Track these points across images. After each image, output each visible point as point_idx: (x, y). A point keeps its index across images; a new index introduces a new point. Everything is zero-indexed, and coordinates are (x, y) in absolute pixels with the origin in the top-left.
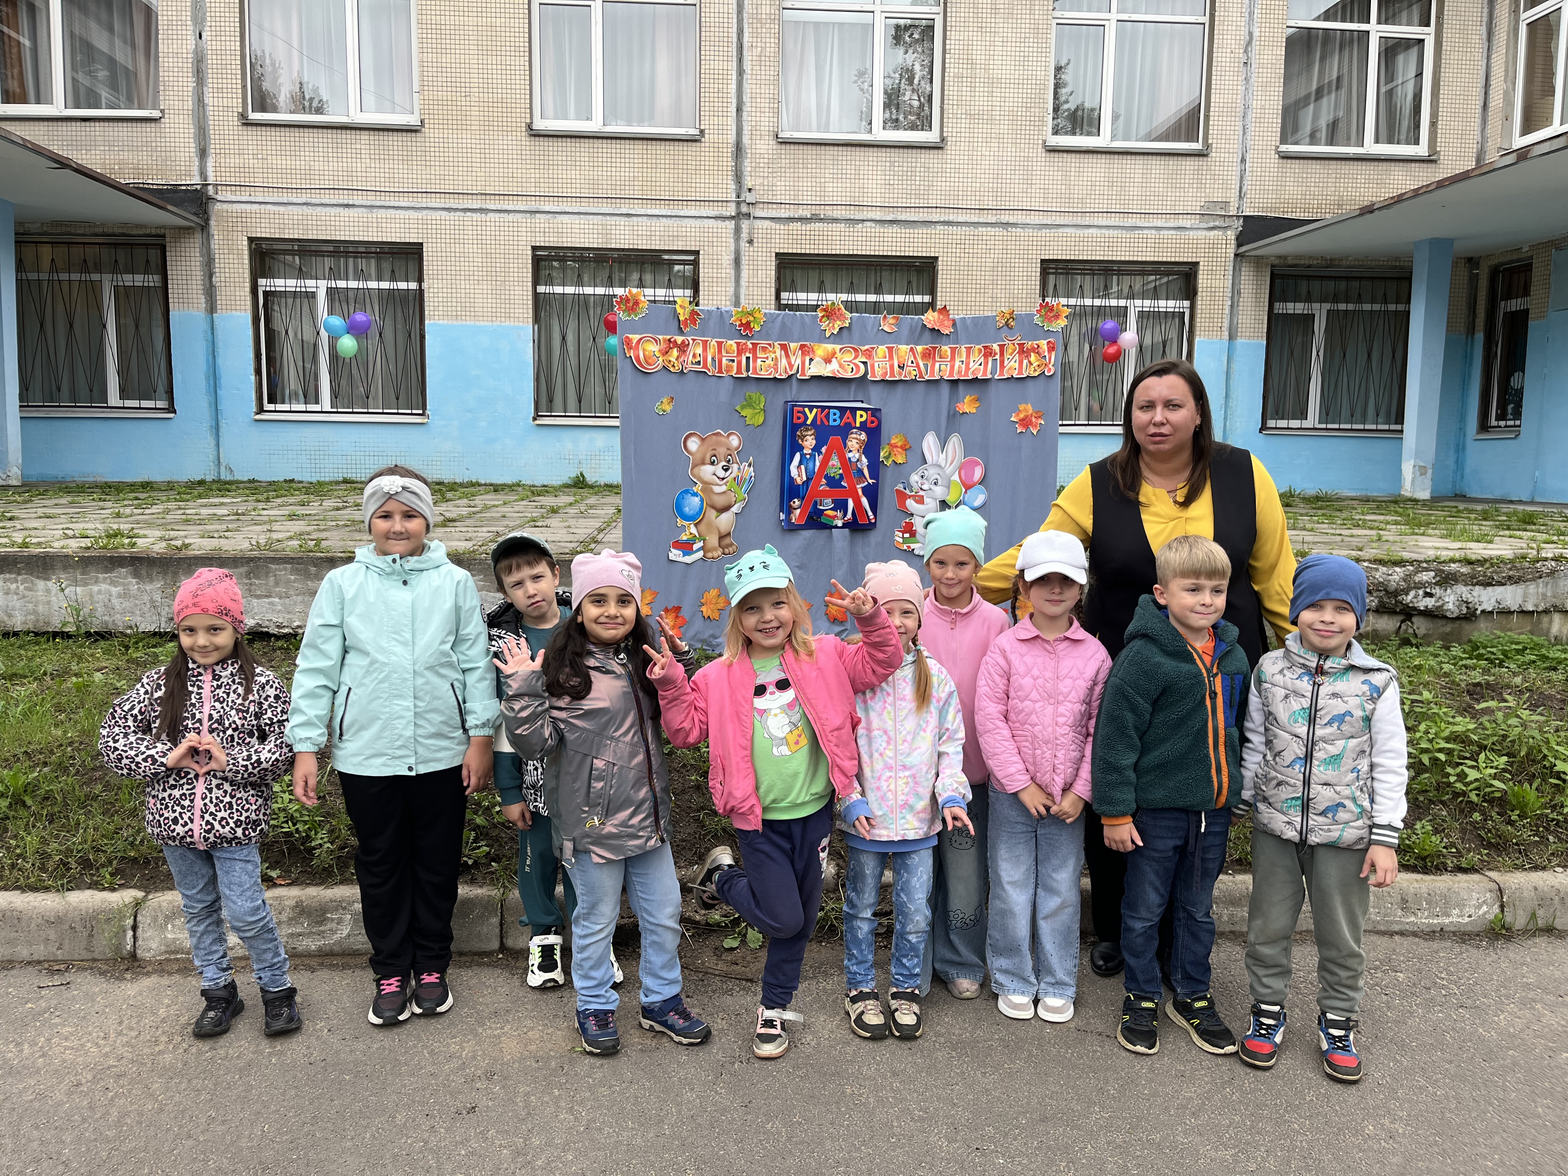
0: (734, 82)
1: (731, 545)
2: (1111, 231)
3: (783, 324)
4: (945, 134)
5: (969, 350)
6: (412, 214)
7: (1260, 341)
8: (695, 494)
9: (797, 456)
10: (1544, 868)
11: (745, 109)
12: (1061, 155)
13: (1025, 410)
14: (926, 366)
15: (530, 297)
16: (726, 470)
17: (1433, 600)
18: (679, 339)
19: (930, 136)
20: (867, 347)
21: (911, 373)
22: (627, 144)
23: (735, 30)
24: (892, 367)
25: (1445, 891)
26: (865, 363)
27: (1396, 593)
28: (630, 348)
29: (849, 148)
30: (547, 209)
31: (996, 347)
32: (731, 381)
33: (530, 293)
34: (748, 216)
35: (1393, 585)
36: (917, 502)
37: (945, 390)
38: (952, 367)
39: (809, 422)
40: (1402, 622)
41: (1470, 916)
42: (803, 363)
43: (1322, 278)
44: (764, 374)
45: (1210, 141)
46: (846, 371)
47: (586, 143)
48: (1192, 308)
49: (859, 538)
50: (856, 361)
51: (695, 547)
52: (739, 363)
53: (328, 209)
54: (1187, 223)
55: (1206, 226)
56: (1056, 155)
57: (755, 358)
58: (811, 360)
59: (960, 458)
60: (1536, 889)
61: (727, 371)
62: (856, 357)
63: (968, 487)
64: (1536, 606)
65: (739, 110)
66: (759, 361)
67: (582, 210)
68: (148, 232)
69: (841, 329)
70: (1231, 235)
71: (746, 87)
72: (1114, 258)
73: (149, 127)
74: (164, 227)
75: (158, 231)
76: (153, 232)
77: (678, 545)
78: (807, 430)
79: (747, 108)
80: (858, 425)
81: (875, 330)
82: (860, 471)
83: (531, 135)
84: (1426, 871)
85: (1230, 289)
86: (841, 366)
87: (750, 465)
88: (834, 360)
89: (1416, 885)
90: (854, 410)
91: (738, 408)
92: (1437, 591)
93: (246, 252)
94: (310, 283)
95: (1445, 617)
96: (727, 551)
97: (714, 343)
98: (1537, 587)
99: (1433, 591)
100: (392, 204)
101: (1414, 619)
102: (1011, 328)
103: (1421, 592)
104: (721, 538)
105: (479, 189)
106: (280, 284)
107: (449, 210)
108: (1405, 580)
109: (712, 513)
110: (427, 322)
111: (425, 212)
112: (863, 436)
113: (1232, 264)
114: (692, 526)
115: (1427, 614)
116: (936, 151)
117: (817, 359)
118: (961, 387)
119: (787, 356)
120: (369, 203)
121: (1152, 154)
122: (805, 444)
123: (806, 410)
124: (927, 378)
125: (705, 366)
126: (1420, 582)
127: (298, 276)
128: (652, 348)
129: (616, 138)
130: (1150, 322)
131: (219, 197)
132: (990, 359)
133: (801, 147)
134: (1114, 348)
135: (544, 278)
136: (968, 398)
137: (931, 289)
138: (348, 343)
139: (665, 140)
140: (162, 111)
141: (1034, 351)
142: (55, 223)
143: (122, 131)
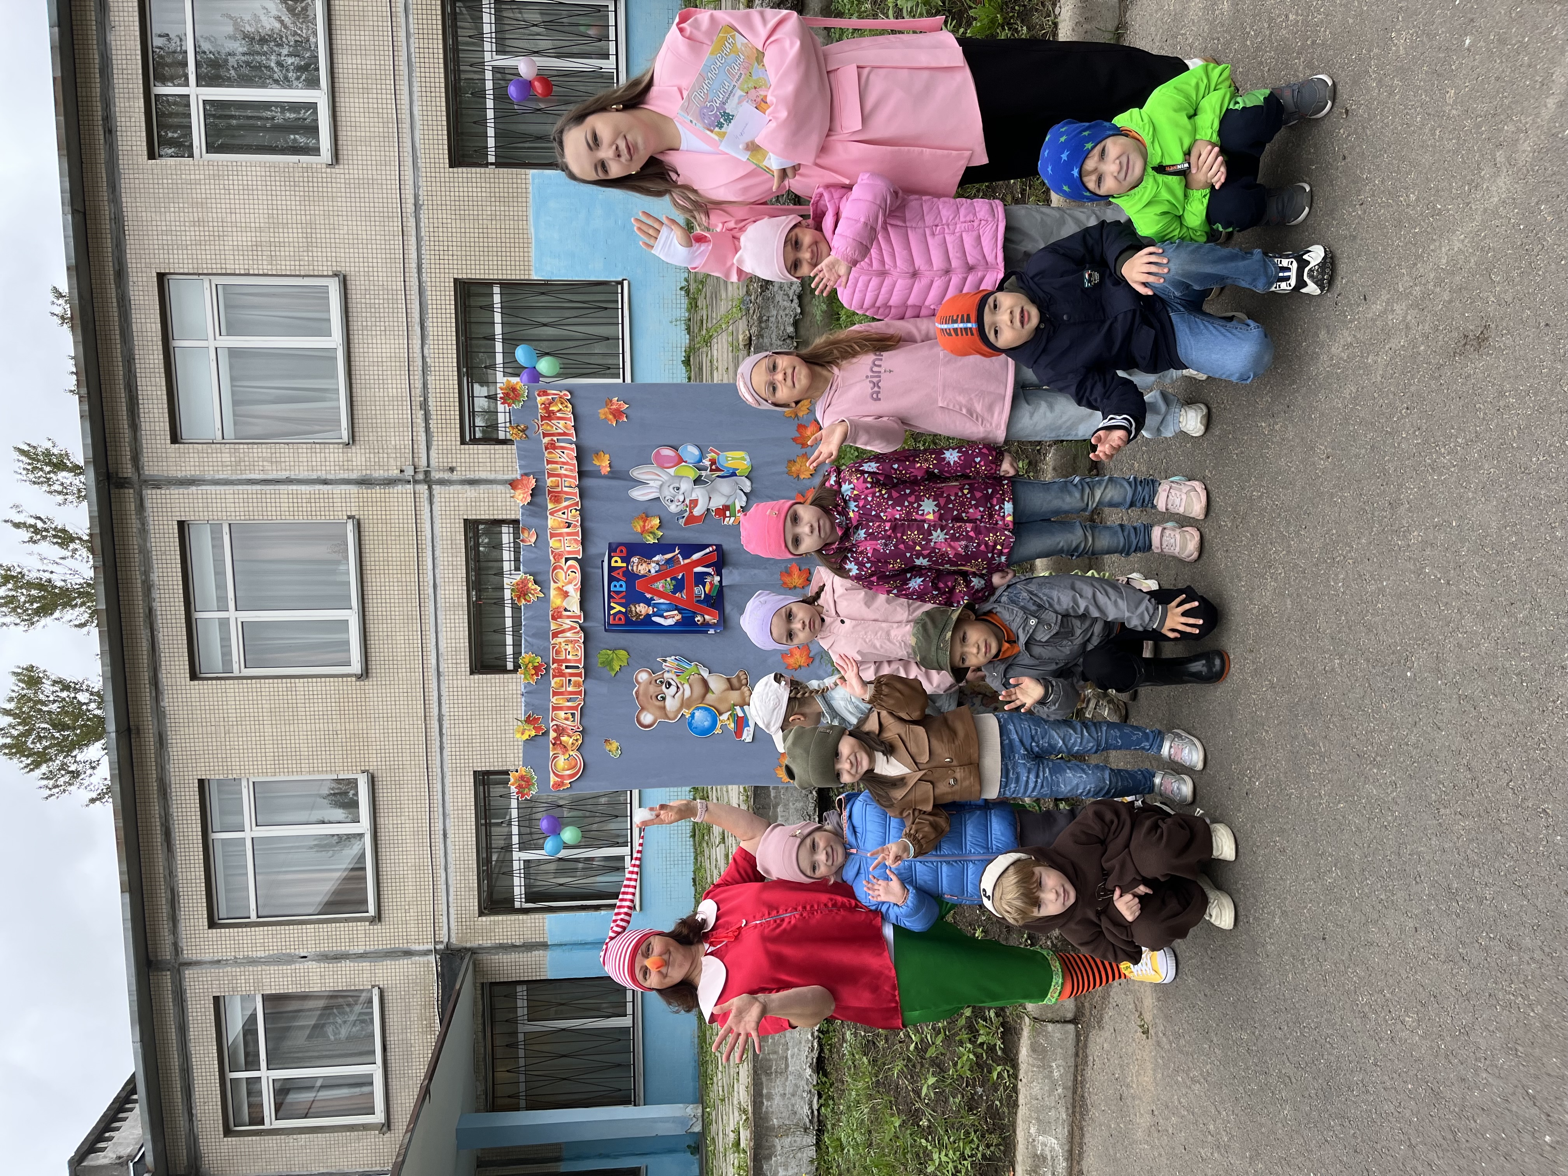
0: (299, 487)
1: (738, 677)
2: (415, 89)
3: (534, 635)
4: (330, 273)
5: (549, 462)
6: (448, 780)
8: (693, 715)
9: (656, 619)
11: (324, 477)
12: (340, 147)
13: (605, 414)
14: (567, 499)
16: (670, 685)
18: (552, 735)
19: (334, 288)
20: (551, 558)
21: (574, 516)
22: (368, 589)
23: (249, 487)
24: (569, 534)
26: (567, 560)
28: (562, 784)
29: (353, 372)
30: (434, 661)
31: (546, 440)
32: (588, 681)
36: (696, 506)
37: (589, 482)
38: (566, 476)
39: (624, 610)
42: (569, 617)
44: (581, 653)
46: (575, 578)
47: (371, 627)
49: (733, 558)
50: (565, 568)
51: (741, 714)
52: (572, 675)
53: (449, 851)
56: (340, 152)
57: (566, 660)
58: (566, 610)
59: (654, 468)
61: (579, 686)
62: (562, 568)
63: (681, 460)
65: (325, 482)
66: (568, 657)
67: (433, 630)
68: (479, 996)
69: (536, 582)
71: (304, 475)
72: (443, 85)
73: (388, 997)
74: (475, 984)
75: (479, 988)
76: (479, 992)
77: (739, 732)
78: (631, 611)
79: (323, 476)
80: (624, 565)
81: (535, 550)
82: (668, 561)
83: (367, 677)
86: (570, 582)
87: (665, 661)
88: (565, 589)
90: (611, 569)
91: (613, 674)
93: (492, 918)
94: (516, 865)
96: (744, 682)
97: (554, 700)
100: (440, 797)
102: (527, 428)
104: (732, 688)
105: (421, 721)
106: (518, 891)
107: (442, 748)
109: (710, 697)
111: (445, 770)
112: (635, 559)
114: (722, 718)
116: (348, 283)
117: (565, 604)
118: (586, 468)
119: (563, 631)
120: (441, 817)
121: (331, 44)
122: (644, 612)
123: (612, 612)
124: (578, 499)
125: (575, 708)
127: (510, 873)
128: (561, 762)
129: (363, 599)
130: (508, 42)
131: (446, 940)
132: (557, 444)
133: (356, 421)
134: (537, 84)
135: (500, 663)
136: (596, 462)
137: (488, 284)
138: (569, 834)
139: (360, 553)
140: (373, 986)
141: (546, 408)
142: (476, 1070)
143: (392, 1018)
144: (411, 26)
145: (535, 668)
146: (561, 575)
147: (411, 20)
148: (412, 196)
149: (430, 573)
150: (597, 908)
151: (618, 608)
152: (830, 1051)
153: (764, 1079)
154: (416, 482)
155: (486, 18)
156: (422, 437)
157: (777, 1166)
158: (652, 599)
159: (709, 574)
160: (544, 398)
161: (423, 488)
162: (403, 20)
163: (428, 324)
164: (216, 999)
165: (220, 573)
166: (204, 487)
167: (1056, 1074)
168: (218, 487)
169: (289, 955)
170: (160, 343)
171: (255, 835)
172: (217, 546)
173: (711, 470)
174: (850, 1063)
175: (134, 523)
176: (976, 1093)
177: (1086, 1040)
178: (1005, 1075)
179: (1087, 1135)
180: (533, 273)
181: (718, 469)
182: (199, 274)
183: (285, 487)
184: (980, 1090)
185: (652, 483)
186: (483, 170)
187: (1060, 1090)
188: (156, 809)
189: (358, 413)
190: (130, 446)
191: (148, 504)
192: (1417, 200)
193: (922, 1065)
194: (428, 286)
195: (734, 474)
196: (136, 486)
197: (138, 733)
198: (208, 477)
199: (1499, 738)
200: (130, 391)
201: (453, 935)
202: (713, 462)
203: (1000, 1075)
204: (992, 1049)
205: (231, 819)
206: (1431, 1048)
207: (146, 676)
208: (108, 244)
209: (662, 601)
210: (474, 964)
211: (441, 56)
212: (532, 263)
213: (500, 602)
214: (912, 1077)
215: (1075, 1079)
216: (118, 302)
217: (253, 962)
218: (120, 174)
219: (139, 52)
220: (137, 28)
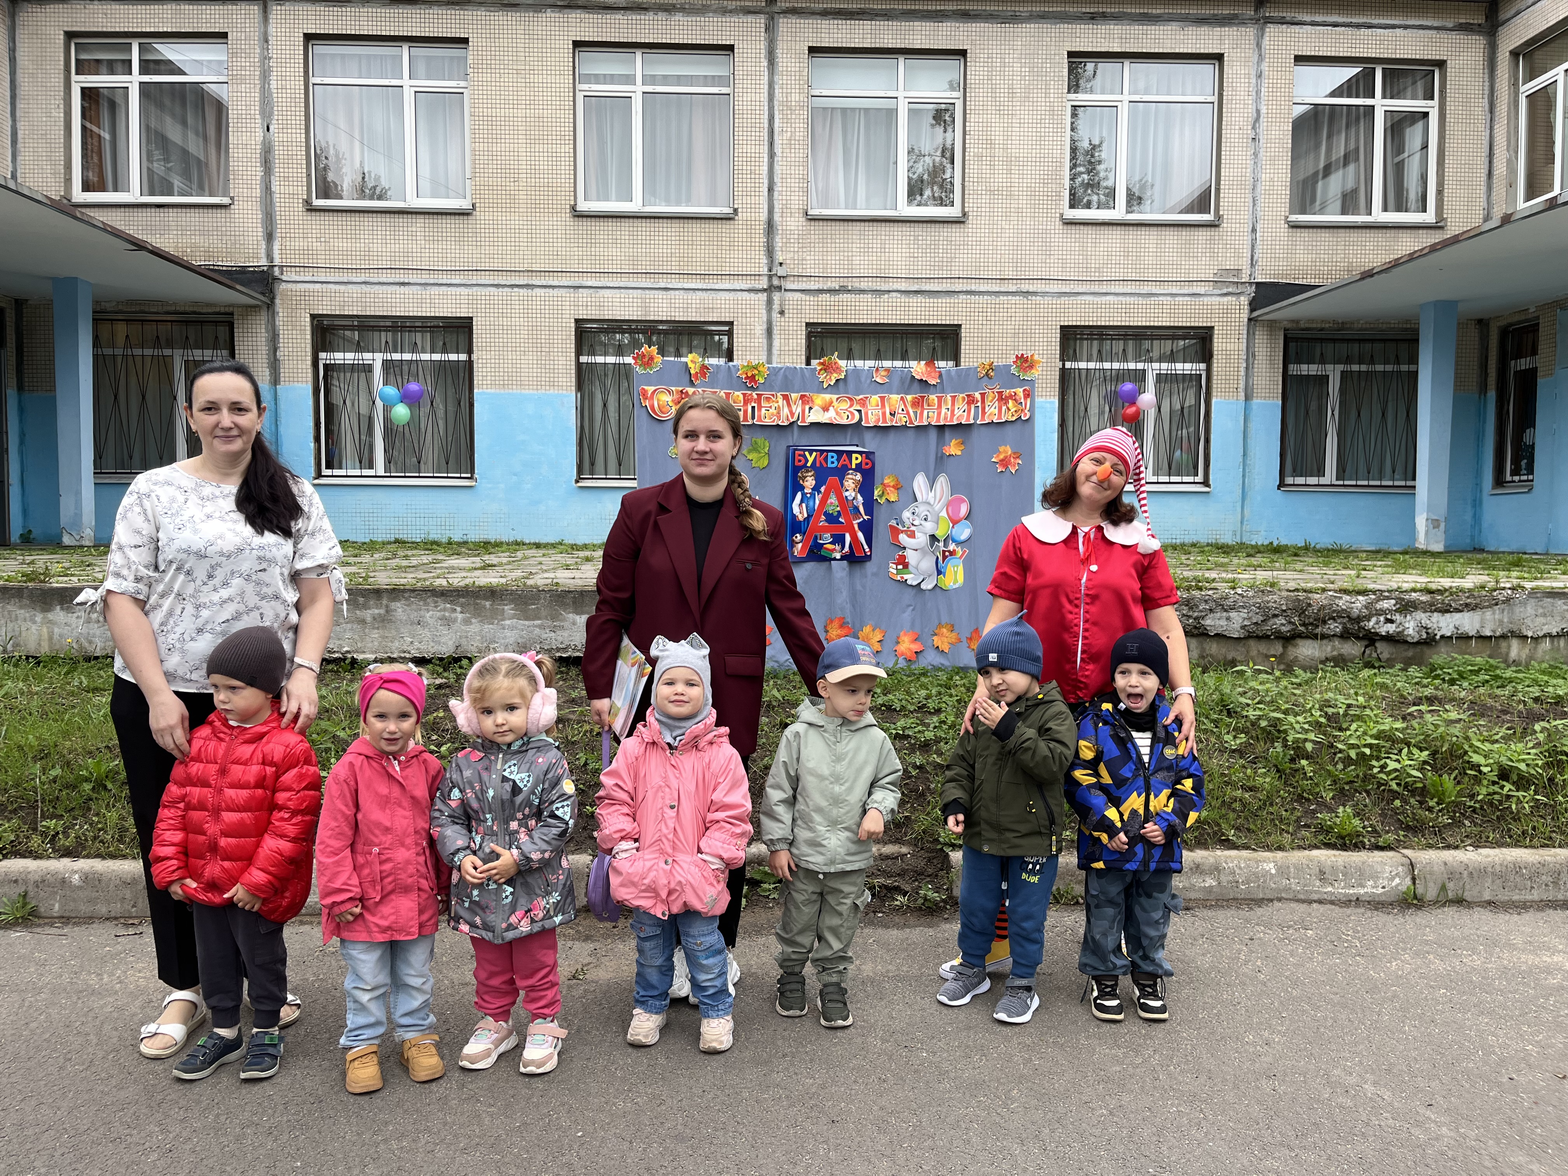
0: (766, 164)
2: (1128, 298)
4: (966, 210)
5: (954, 398)
6: (463, 290)
7: (1275, 401)
9: (799, 496)
10: (1457, 848)
11: (776, 189)
12: (1078, 227)
13: (1005, 452)
14: (915, 413)
15: (573, 367)
17: (1394, 626)
19: (951, 212)
20: (861, 397)
21: (901, 419)
22: (665, 223)
23: (766, 116)
24: (884, 414)
25: (1360, 864)
26: (859, 411)
27: (1358, 619)
28: (645, 397)
29: (874, 224)
30: (589, 284)
31: (977, 395)
33: (573, 363)
35: (1355, 613)
36: (909, 536)
37: (933, 435)
38: (939, 414)
39: (809, 464)
40: (1366, 647)
41: (1383, 887)
42: (803, 411)
43: (1334, 341)
44: (768, 422)
45: (1222, 213)
46: (842, 418)
47: (626, 223)
48: (1209, 370)
49: (858, 571)
50: (851, 409)
53: (388, 287)
54: (1201, 290)
55: (1220, 292)
56: (1073, 227)
57: (760, 407)
58: (810, 408)
59: (947, 496)
60: (1446, 864)
63: (955, 522)
64: (1494, 631)
65: (771, 190)
66: (763, 410)
67: (622, 284)
68: (218, 310)
69: (837, 380)
70: (1244, 300)
71: (777, 168)
72: (1131, 324)
73: (220, 214)
74: (232, 305)
75: (226, 310)
76: (223, 310)
78: (808, 471)
79: (777, 188)
81: (869, 381)
82: (856, 509)
83: (575, 216)
84: (1344, 848)
85: (1245, 352)
86: (837, 413)
88: (831, 408)
89: (1333, 859)
90: (849, 453)
92: (1397, 617)
93: (308, 328)
94: (367, 356)
95: (1406, 642)
98: (1494, 613)
99: (1394, 618)
100: (444, 282)
101: (1378, 645)
102: (990, 378)
103: (1382, 619)
105: (526, 267)
106: (339, 357)
107: (497, 286)
108: (1366, 608)
110: (476, 391)
111: (475, 289)
112: (859, 477)
113: (1245, 328)
115: (1389, 639)
116: (958, 225)
117: (816, 408)
118: (947, 432)
119: (789, 405)
120: (423, 281)
122: (806, 484)
123: (807, 453)
124: (916, 424)
126: (1381, 610)
127: (356, 350)
128: (666, 398)
129: (655, 218)
130: (1167, 383)
131: (284, 278)
132: (973, 407)
133: (829, 223)
134: (1133, 409)
135: (587, 348)
136: (953, 442)
137: (955, 354)
138: (401, 412)
139: (701, 218)
140: (232, 198)
141: (1011, 397)
142: (130, 302)
143: (194, 216)
144: (1181, 299)
145: (753, 376)
146: (845, 405)
148: (1035, 290)
150: (320, 438)
151: (811, 459)
154: (770, 277)
155: (1188, 366)
159: (843, 547)
160: (1022, 395)
161: (764, 283)
162: (1186, 292)
163: (920, 298)
164: (224, 35)
165: (681, 82)
166: (766, 73)
168: (766, 87)
169: (271, 114)
170: (902, 46)
171: (406, 89)
172: (708, 82)
181: (944, 557)
182: (965, 89)
183: (768, 151)
185: (931, 495)
186: (1058, 356)
189: (837, 227)
190: (807, 10)
191: (751, 18)
194: (953, 299)
195: (939, 572)
196: (768, 9)
198: (776, 78)
200: (858, 14)
201: (290, 286)
202: (952, 553)
205: (423, 67)
208: (993, 7)
210: (258, 307)
216: (938, 13)
217: (265, 75)
218: (1056, 24)
219: (1161, 51)
220: (1181, 51)
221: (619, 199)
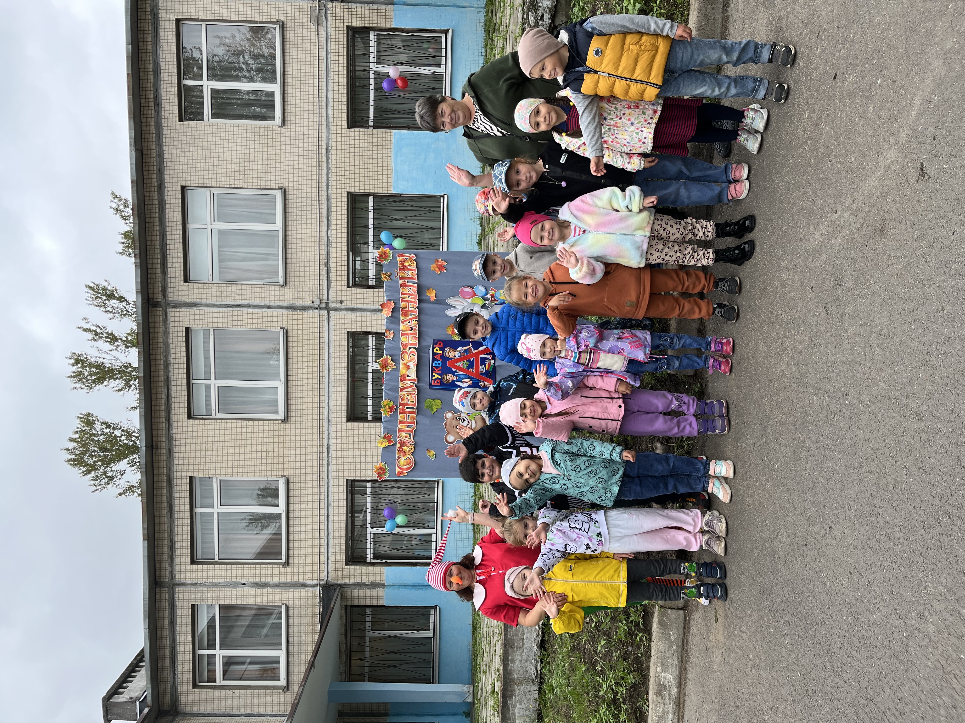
0: (254, 310)
2: (330, 84)
3: (390, 390)
4: (277, 188)
5: (402, 294)
6: (331, 484)
9: (457, 383)
11: (268, 304)
12: (286, 116)
13: (434, 267)
14: (411, 315)
15: (374, 424)
16: (464, 420)
18: (398, 445)
19: (279, 195)
20: (401, 347)
21: (414, 324)
22: (290, 370)
23: (226, 309)
24: (411, 334)
26: (410, 348)
28: (402, 473)
29: (287, 245)
30: (326, 413)
31: (401, 281)
32: (419, 416)
33: (372, 424)
34: (327, 304)
37: (424, 305)
38: (411, 302)
39: (440, 377)
42: (409, 380)
44: (415, 400)
45: (275, 20)
46: (414, 359)
47: (291, 392)
48: (374, 29)
50: (409, 353)
52: (410, 412)
53: (330, 526)
54: (324, 34)
55: (325, 22)
56: (286, 119)
59: (459, 299)
61: (414, 419)
62: (407, 353)
63: (475, 294)
65: (269, 307)
66: (408, 403)
67: (327, 395)
68: (344, 613)
69: (392, 360)
71: (257, 303)
72: (346, 82)
73: (291, 611)
74: (341, 606)
75: (344, 608)
76: (344, 611)
78: (444, 378)
79: (268, 303)
81: (392, 342)
82: (465, 351)
83: (287, 421)
86: (411, 361)
88: (408, 364)
90: (434, 354)
91: (432, 413)
93: (353, 567)
94: (368, 536)
97: (399, 426)
99: (540, 14)
100: (326, 494)
105: (317, 448)
106: (369, 552)
107: (328, 465)
111: (330, 477)
112: (447, 349)
113: (348, 4)
116: (287, 193)
117: (408, 373)
118: (422, 297)
119: (406, 388)
120: (326, 505)
121: (284, 58)
122: (451, 379)
123: (433, 378)
124: (417, 315)
125: (411, 431)
127: (365, 541)
128: (402, 460)
129: (287, 375)
130: (383, 58)
131: (326, 579)
132: (407, 284)
133: (288, 272)
134: (399, 81)
135: (364, 416)
136: (428, 294)
137: (365, 196)
138: (400, 519)
139: (287, 349)
140: (283, 604)
141: (402, 264)
142: (340, 658)
143: (293, 623)
144: (329, 48)
145: (390, 408)
146: (406, 356)
147: (329, 45)
148: (325, 145)
149: (327, 362)
150: (415, 564)
151: (437, 376)
152: (549, 637)
153: (510, 650)
154: (321, 309)
155: (372, 44)
156: (325, 283)
157: (515, 702)
158: (456, 372)
159: (488, 359)
160: (401, 258)
161: (324, 313)
162: (325, 45)
163: (331, 217)
164: (193, 606)
165: (207, 358)
166: (201, 308)
167: (672, 638)
168: (209, 308)
169: (236, 582)
170: (181, 226)
171: (219, 511)
172: (206, 342)
173: (492, 300)
174: (559, 640)
175: (162, 327)
176: (628, 650)
177: (689, 619)
178: (644, 639)
179: (689, 673)
180: (392, 189)
181: (495, 300)
182: (204, 187)
183: (246, 309)
184: (630, 649)
185: (458, 307)
186: (366, 130)
187: (674, 648)
188: (165, 492)
189: (290, 267)
190: (161, 284)
191: (169, 317)
192: (855, 160)
193: (599, 636)
194: (332, 196)
196: (164, 307)
197: (157, 448)
198: (203, 303)
199: (886, 431)
200: (163, 253)
201: (330, 576)
202: (493, 296)
203: (641, 639)
204: (637, 624)
205: (207, 501)
206: (855, 596)
207: (163, 416)
208: (155, 169)
209: (461, 373)
210: (342, 594)
211: (345, 65)
212: (392, 184)
213: (366, 380)
214: (593, 643)
215: (683, 642)
216: (159, 202)
217: (215, 585)
218: (162, 129)
219: (175, 60)
220: (175, 47)
221: (277, 394)
